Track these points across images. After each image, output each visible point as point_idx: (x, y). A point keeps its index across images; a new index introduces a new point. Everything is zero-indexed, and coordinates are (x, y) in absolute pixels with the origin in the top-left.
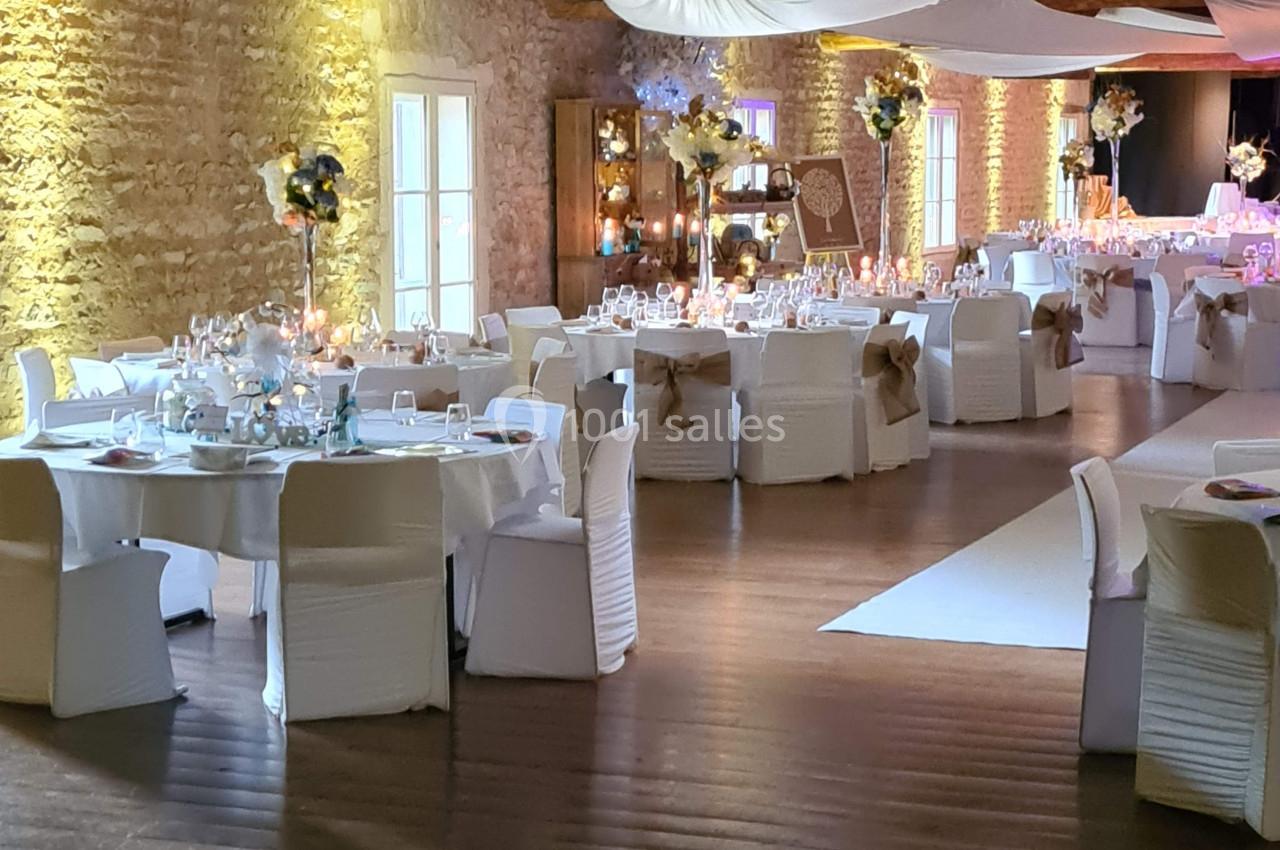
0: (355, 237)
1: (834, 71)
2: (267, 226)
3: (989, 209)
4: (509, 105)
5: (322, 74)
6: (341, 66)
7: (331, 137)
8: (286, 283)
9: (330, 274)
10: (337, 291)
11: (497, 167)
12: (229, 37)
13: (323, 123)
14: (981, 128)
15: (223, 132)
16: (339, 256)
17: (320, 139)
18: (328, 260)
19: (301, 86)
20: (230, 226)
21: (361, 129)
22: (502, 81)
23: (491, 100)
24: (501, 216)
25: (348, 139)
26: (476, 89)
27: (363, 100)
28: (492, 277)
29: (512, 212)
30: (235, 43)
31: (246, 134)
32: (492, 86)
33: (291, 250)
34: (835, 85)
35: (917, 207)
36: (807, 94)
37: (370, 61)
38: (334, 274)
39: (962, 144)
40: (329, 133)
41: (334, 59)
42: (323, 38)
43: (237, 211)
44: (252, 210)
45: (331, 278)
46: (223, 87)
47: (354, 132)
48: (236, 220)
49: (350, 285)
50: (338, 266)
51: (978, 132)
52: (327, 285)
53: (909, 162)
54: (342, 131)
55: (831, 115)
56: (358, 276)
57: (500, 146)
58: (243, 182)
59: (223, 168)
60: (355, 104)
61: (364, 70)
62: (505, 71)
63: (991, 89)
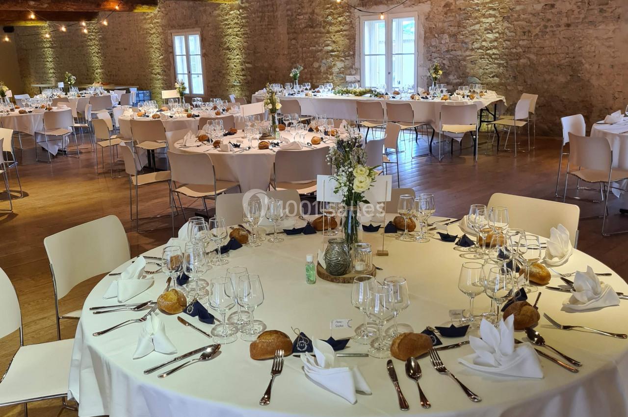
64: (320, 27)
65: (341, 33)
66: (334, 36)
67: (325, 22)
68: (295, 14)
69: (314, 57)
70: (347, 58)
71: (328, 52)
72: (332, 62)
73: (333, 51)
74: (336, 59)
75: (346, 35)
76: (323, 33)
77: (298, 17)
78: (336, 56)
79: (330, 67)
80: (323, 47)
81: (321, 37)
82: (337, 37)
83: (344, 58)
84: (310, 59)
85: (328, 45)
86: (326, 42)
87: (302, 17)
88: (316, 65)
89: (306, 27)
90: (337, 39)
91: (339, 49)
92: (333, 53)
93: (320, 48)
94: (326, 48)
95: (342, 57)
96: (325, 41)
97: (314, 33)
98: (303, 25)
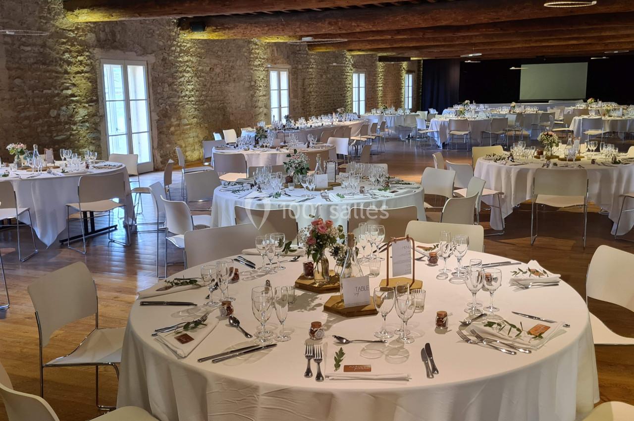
0: (86, 117)
1: (314, 59)
2: (38, 114)
3: (378, 103)
4: (164, 69)
5: (64, 57)
6: (75, 54)
7: (71, 80)
8: (49, 135)
9: (73, 131)
10: (78, 137)
11: (159, 91)
12: (10, 42)
13: (66, 75)
14: (375, 78)
15: (9, 78)
16: (78, 124)
17: (65, 81)
18: (72, 126)
19: (53, 61)
20: (16, 114)
21: (87, 78)
22: (160, 61)
23: (155, 67)
24: (161, 109)
25: (80, 81)
26: (147, 63)
27: (87, 67)
28: (158, 130)
29: (167, 107)
30: (13, 44)
31: (22, 79)
32: (155, 63)
33: (52, 122)
34: (314, 64)
35: (349, 103)
36: (302, 66)
37: (90, 52)
38: (75, 131)
39: (367, 83)
40: (69, 79)
41: (71, 51)
42: (64, 43)
43: (20, 108)
44: (28, 108)
45: (74, 132)
46: (7, 61)
47: (83, 79)
48: (19, 112)
49: (84, 134)
50: (77, 128)
51: (374, 79)
52: (71, 135)
53: (346, 88)
54: (77, 78)
55: (313, 73)
56: (88, 131)
57: (160, 84)
58: (22, 97)
59: (10, 92)
60: (83, 68)
61: (87, 56)
62: (161, 57)
63: (378, 65)
64: (56, 66)
65: (83, 74)
66: (74, 77)
67: (61, 59)
68: (17, 43)
69: (50, 103)
70: (90, 104)
71: (67, 97)
72: (74, 108)
73: (73, 95)
74: (78, 105)
75: (88, 78)
76: (60, 73)
77: (22, 47)
78: (77, 101)
79: (72, 116)
80: (62, 90)
81: (57, 77)
82: (79, 80)
83: (87, 103)
84: (46, 106)
85: (67, 88)
86: (65, 84)
87: (29, 48)
88: (53, 113)
89: (35, 63)
90: (77, 82)
91: (80, 93)
92: (74, 99)
93: (56, 92)
94: (65, 92)
95: (85, 103)
96: (63, 83)
97: (48, 71)
98: (32, 60)
